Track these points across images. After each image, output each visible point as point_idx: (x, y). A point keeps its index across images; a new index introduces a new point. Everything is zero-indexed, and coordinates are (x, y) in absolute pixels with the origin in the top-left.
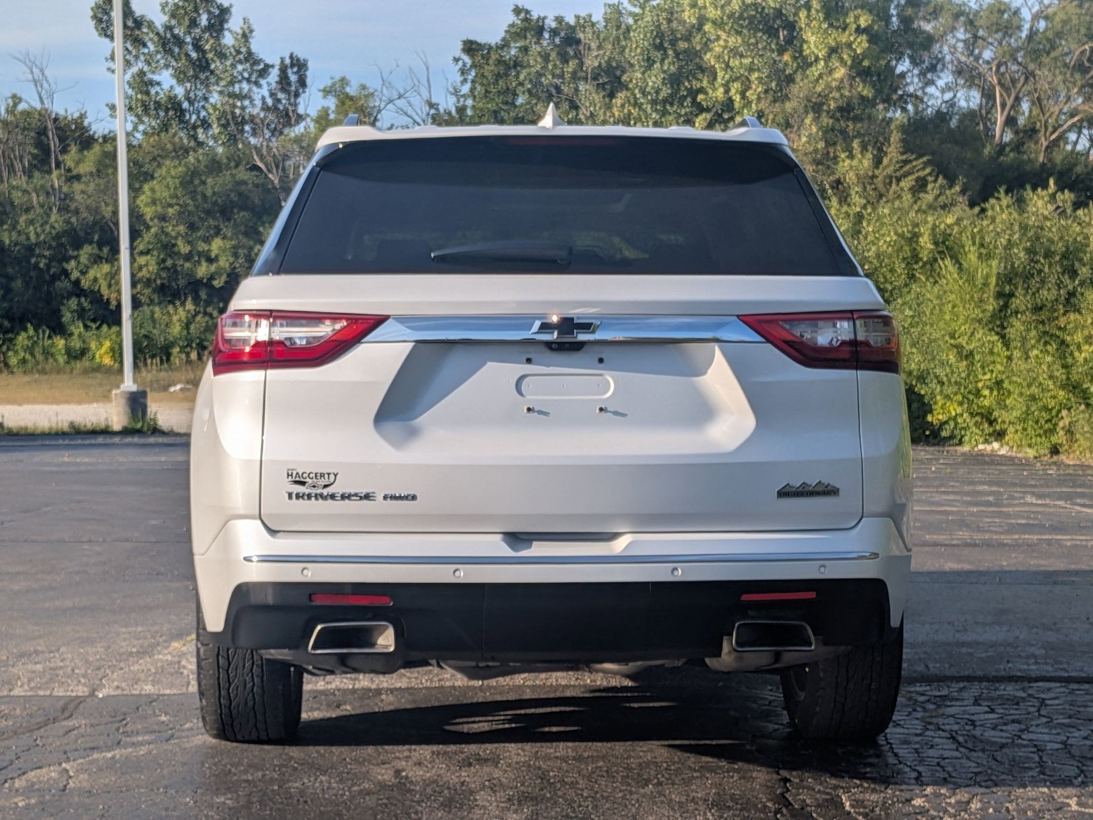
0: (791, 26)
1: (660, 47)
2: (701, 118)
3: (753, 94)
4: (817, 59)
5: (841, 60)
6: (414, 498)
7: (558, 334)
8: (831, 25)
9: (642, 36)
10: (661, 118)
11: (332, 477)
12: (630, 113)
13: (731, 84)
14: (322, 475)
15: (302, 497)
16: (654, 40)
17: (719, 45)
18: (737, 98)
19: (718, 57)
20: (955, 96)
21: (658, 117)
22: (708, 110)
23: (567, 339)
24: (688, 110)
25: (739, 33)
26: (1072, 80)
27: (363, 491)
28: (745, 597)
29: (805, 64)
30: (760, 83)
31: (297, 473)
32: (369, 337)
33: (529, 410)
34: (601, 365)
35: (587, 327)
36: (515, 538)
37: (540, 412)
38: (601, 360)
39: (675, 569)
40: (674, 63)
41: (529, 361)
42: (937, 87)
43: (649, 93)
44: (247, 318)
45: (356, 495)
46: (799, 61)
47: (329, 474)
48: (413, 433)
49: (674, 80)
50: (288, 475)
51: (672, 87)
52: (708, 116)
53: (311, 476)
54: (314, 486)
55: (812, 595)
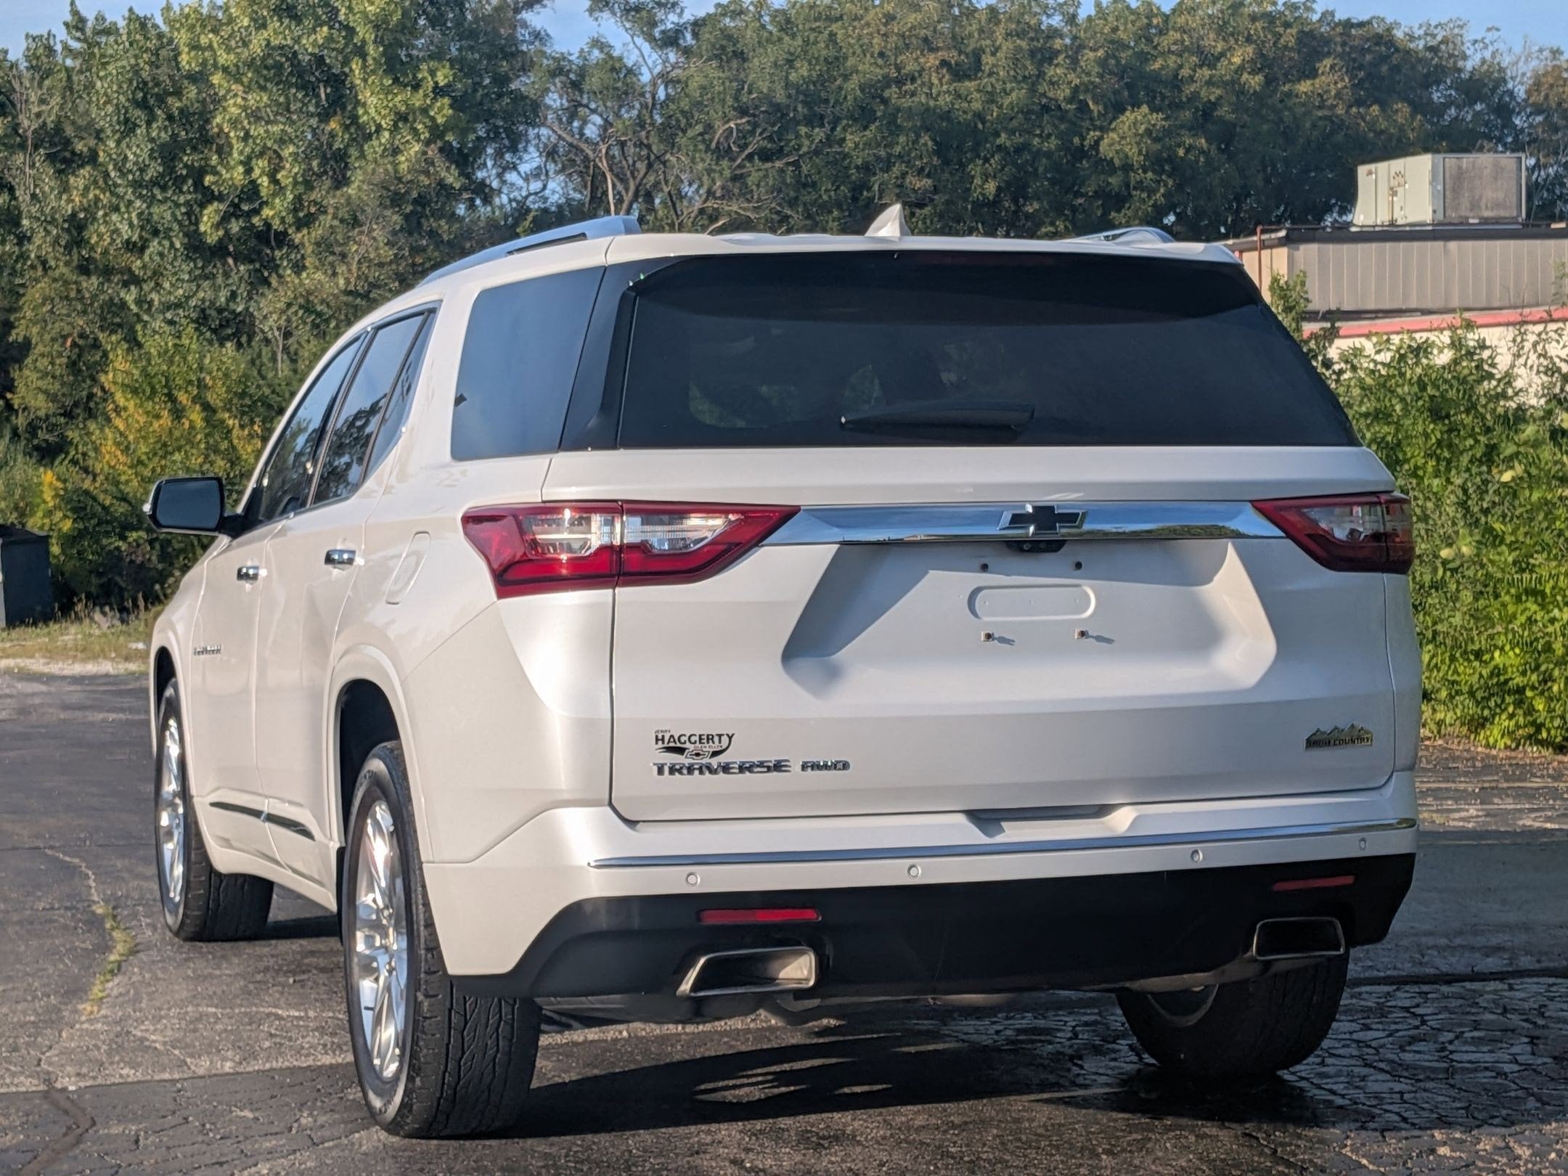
0: (338, 82)
1: (143, 105)
2: (210, 209)
3: (287, 177)
4: (379, 128)
5: (415, 132)
6: (845, 766)
7: (1036, 529)
8: (396, 80)
9: (115, 88)
10: (148, 207)
11: (725, 740)
12: (97, 199)
13: (254, 161)
14: (710, 738)
15: (680, 771)
16: (133, 93)
17: (235, 104)
18: (264, 181)
19: (235, 123)
20: (545, 187)
21: (144, 206)
22: (220, 198)
23: (1047, 536)
24: (189, 197)
25: (263, 88)
26: (718, 168)
27: (772, 758)
28: (1280, 887)
29: (362, 135)
30: (295, 160)
31: (672, 736)
32: (774, 537)
33: (989, 636)
34: (1078, 572)
35: (1071, 518)
36: (985, 818)
37: (1002, 640)
38: (1079, 565)
39: (1196, 852)
40: (165, 128)
41: (985, 568)
42: (519, 173)
43: (130, 171)
44: (567, 514)
45: (761, 764)
46: (352, 130)
47: (720, 736)
48: (834, 674)
49: (168, 153)
50: (657, 740)
51: (163, 164)
52: (222, 207)
53: (693, 739)
54: (698, 755)
55: (1349, 880)
